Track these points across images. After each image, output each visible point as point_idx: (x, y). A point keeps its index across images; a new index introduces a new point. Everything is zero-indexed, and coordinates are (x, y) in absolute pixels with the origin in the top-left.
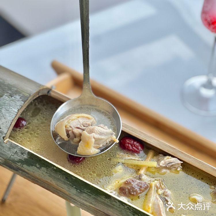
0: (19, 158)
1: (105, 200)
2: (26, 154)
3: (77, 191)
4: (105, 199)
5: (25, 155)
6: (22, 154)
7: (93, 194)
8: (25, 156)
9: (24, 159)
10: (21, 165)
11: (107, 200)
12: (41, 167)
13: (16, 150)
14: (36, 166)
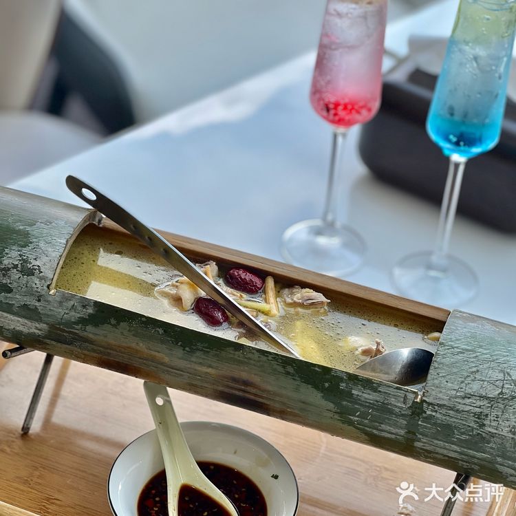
0: (79, 315)
1: (234, 354)
2: (91, 306)
3: (184, 350)
4: (233, 352)
5: (90, 308)
6: (84, 307)
7: (212, 349)
8: (90, 311)
9: (88, 316)
10: (81, 328)
11: (237, 353)
12: (118, 323)
13: (72, 303)
14: (110, 323)
